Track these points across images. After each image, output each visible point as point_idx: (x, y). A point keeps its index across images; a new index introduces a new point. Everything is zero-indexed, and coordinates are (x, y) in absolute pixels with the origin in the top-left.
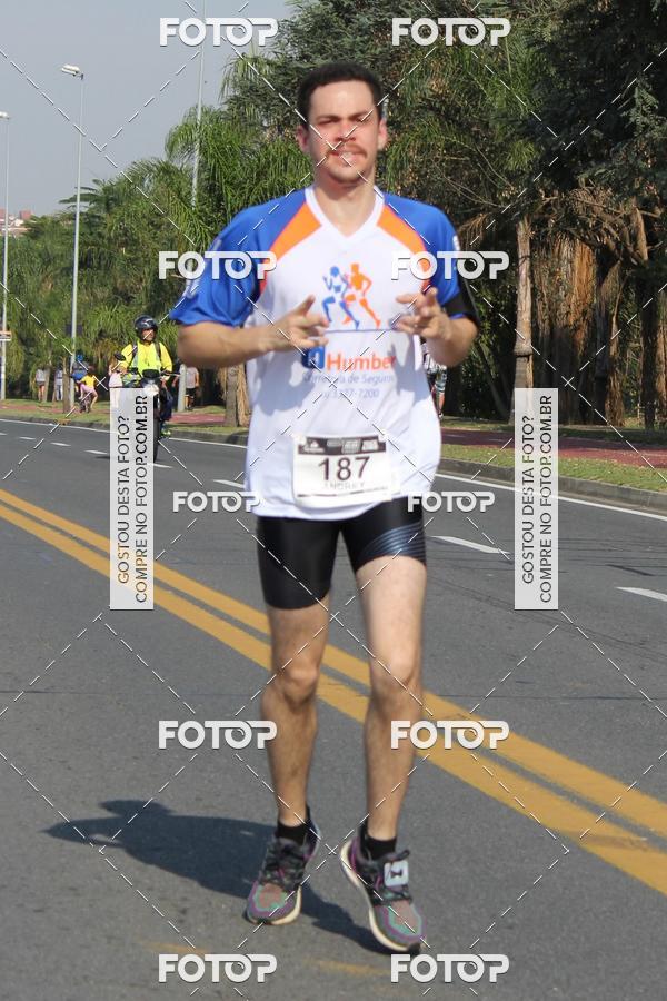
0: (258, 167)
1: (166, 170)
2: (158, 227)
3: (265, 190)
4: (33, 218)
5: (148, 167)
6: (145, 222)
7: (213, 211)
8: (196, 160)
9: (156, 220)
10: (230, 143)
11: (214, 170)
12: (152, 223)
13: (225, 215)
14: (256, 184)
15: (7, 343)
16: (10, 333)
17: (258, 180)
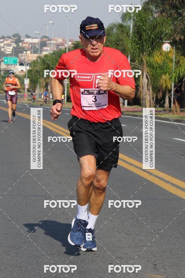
0: (153, 25)
1: (121, 26)
2: (118, 45)
3: (156, 33)
4: (76, 42)
5: (115, 25)
6: (114, 43)
7: (139, 40)
8: (132, 22)
9: (118, 43)
10: (145, 17)
11: (139, 27)
12: (116, 44)
13: (142, 42)
14: (153, 31)
15: (67, 84)
16: (68, 80)
17: (154, 30)
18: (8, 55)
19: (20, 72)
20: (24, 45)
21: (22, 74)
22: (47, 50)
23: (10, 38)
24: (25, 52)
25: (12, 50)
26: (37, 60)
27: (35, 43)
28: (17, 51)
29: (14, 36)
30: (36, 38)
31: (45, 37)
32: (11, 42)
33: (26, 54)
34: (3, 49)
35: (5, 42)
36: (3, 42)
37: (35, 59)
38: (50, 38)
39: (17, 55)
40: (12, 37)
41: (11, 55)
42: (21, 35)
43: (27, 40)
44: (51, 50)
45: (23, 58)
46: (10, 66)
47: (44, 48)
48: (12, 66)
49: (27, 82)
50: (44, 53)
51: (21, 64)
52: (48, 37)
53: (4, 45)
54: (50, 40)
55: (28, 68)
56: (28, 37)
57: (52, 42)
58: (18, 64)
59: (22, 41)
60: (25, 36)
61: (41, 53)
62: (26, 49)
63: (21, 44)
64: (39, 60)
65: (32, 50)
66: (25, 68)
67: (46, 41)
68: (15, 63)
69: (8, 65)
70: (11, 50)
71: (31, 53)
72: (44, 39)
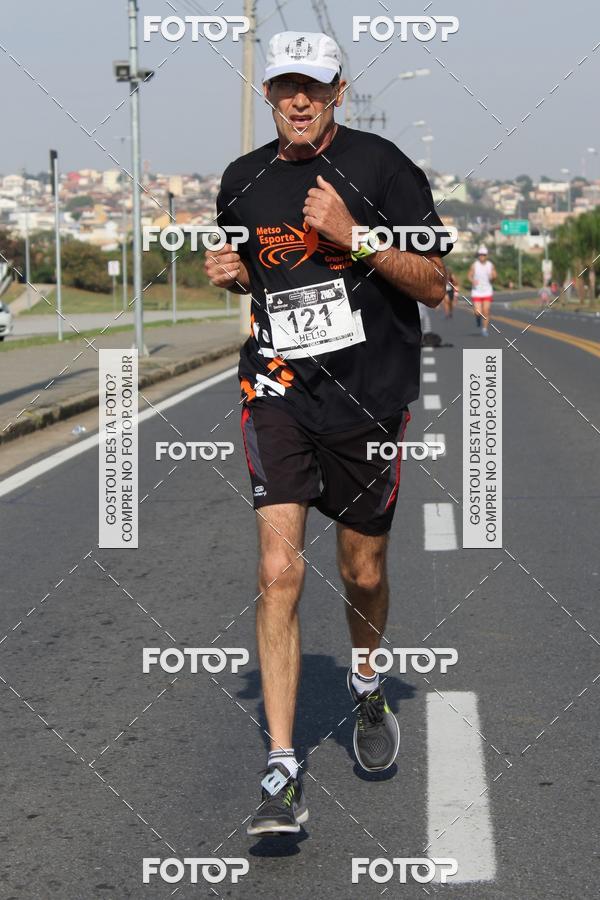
18: (508, 217)
19: (532, 249)
20: (539, 197)
21: (537, 252)
22: (583, 205)
23: (510, 183)
24: (540, 210)
25: (517, 207)
26: (566, 224)
27: (560, 193)
28: (526, 209)
29: (520, 179)
30: (561, 182)
31: (578, 179)
32: (515, 191)
33: (544, 213)
34: (498, 206)
35: (503, 192)
36: (499, 191)
37: (561, 221)
38: (589, 179)
39: (525, 217)
40: (515, 182)
41: (515, 216)
42: (531, 177)
43: (544, 187)
44: (591, 204)
45: (537, 221)
46: (512, 238)
47: (579, 201)
48: (518, 238)
49: (547, 267)
50: (579, 211)
51: (535, 233)
52: (583, 180)
53: (502, 197)
54: (588, 184)
55: (548, 239)
56: (545, 180)
57: (593, 188)
58: (529, 233)
59: (535, 190)
60: (540, 179)
61: (572, 210)
62: (544, 203)
63: (532, 195)
64: (569, 225)
65: (556, 205)
66: (542, 241)
67: (580, 187)
68: (523, 231)
69: (509, 236)
70: (514, 207)
71: (554, 210)
72: (577, 184)
